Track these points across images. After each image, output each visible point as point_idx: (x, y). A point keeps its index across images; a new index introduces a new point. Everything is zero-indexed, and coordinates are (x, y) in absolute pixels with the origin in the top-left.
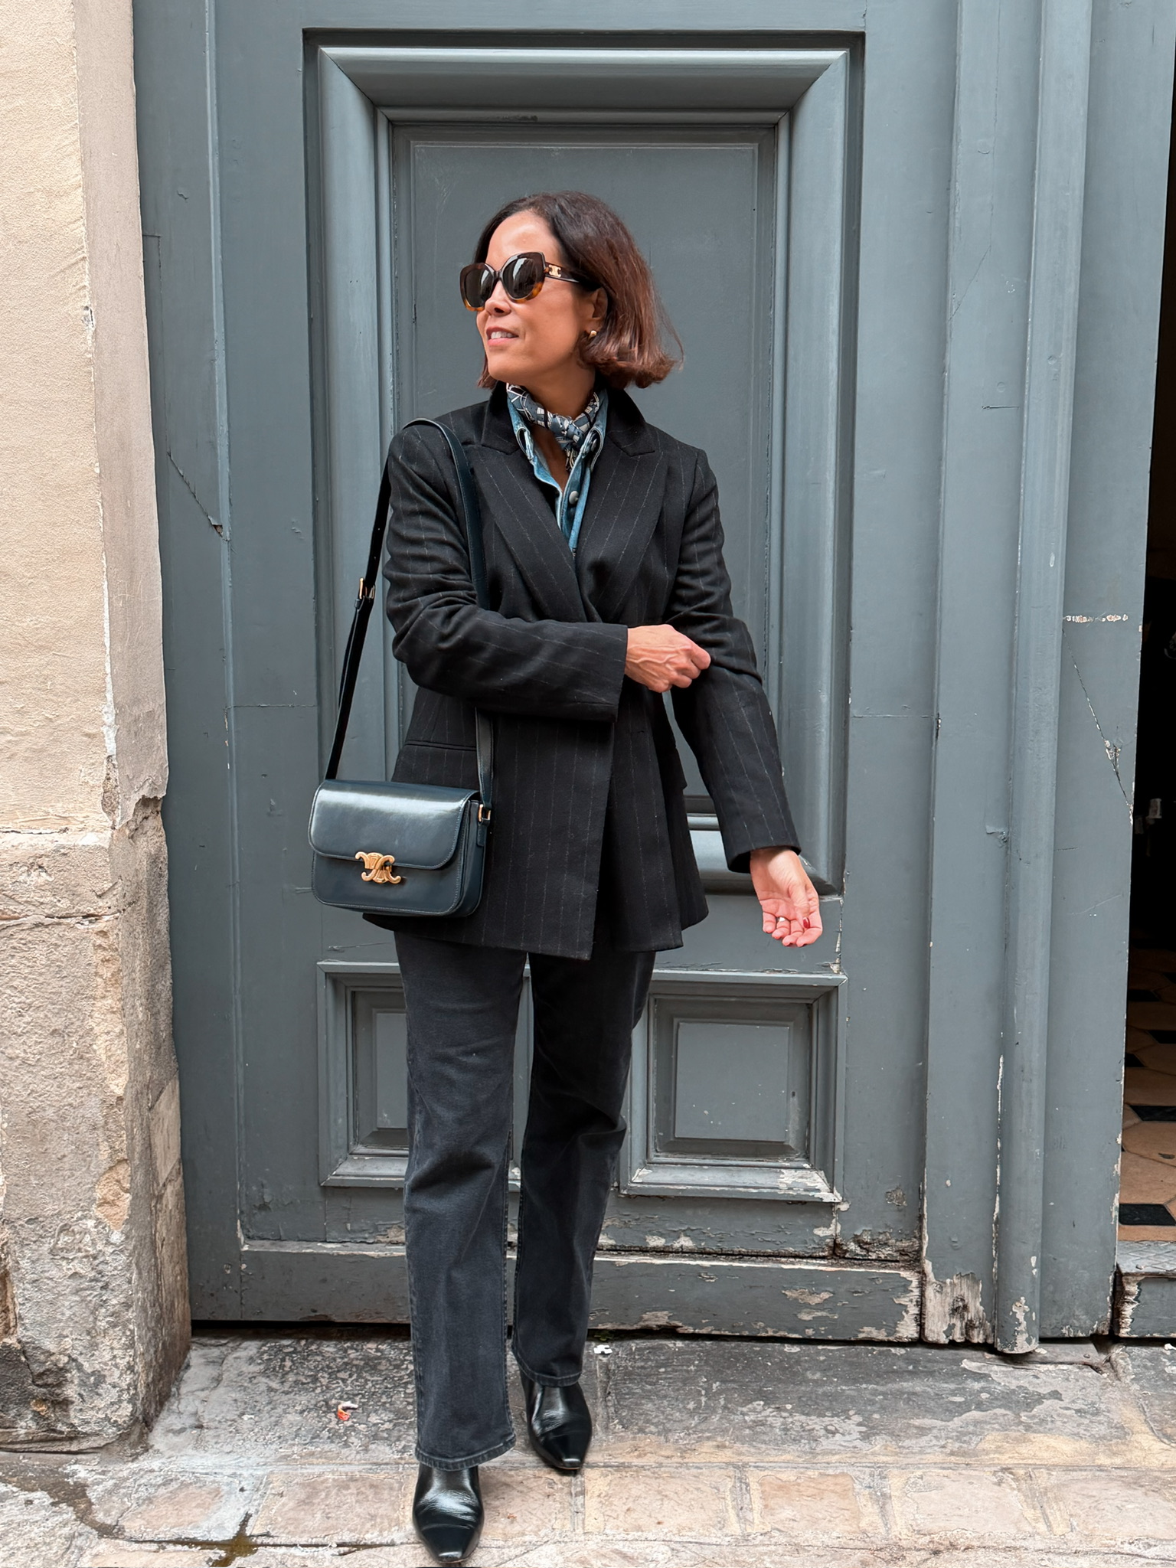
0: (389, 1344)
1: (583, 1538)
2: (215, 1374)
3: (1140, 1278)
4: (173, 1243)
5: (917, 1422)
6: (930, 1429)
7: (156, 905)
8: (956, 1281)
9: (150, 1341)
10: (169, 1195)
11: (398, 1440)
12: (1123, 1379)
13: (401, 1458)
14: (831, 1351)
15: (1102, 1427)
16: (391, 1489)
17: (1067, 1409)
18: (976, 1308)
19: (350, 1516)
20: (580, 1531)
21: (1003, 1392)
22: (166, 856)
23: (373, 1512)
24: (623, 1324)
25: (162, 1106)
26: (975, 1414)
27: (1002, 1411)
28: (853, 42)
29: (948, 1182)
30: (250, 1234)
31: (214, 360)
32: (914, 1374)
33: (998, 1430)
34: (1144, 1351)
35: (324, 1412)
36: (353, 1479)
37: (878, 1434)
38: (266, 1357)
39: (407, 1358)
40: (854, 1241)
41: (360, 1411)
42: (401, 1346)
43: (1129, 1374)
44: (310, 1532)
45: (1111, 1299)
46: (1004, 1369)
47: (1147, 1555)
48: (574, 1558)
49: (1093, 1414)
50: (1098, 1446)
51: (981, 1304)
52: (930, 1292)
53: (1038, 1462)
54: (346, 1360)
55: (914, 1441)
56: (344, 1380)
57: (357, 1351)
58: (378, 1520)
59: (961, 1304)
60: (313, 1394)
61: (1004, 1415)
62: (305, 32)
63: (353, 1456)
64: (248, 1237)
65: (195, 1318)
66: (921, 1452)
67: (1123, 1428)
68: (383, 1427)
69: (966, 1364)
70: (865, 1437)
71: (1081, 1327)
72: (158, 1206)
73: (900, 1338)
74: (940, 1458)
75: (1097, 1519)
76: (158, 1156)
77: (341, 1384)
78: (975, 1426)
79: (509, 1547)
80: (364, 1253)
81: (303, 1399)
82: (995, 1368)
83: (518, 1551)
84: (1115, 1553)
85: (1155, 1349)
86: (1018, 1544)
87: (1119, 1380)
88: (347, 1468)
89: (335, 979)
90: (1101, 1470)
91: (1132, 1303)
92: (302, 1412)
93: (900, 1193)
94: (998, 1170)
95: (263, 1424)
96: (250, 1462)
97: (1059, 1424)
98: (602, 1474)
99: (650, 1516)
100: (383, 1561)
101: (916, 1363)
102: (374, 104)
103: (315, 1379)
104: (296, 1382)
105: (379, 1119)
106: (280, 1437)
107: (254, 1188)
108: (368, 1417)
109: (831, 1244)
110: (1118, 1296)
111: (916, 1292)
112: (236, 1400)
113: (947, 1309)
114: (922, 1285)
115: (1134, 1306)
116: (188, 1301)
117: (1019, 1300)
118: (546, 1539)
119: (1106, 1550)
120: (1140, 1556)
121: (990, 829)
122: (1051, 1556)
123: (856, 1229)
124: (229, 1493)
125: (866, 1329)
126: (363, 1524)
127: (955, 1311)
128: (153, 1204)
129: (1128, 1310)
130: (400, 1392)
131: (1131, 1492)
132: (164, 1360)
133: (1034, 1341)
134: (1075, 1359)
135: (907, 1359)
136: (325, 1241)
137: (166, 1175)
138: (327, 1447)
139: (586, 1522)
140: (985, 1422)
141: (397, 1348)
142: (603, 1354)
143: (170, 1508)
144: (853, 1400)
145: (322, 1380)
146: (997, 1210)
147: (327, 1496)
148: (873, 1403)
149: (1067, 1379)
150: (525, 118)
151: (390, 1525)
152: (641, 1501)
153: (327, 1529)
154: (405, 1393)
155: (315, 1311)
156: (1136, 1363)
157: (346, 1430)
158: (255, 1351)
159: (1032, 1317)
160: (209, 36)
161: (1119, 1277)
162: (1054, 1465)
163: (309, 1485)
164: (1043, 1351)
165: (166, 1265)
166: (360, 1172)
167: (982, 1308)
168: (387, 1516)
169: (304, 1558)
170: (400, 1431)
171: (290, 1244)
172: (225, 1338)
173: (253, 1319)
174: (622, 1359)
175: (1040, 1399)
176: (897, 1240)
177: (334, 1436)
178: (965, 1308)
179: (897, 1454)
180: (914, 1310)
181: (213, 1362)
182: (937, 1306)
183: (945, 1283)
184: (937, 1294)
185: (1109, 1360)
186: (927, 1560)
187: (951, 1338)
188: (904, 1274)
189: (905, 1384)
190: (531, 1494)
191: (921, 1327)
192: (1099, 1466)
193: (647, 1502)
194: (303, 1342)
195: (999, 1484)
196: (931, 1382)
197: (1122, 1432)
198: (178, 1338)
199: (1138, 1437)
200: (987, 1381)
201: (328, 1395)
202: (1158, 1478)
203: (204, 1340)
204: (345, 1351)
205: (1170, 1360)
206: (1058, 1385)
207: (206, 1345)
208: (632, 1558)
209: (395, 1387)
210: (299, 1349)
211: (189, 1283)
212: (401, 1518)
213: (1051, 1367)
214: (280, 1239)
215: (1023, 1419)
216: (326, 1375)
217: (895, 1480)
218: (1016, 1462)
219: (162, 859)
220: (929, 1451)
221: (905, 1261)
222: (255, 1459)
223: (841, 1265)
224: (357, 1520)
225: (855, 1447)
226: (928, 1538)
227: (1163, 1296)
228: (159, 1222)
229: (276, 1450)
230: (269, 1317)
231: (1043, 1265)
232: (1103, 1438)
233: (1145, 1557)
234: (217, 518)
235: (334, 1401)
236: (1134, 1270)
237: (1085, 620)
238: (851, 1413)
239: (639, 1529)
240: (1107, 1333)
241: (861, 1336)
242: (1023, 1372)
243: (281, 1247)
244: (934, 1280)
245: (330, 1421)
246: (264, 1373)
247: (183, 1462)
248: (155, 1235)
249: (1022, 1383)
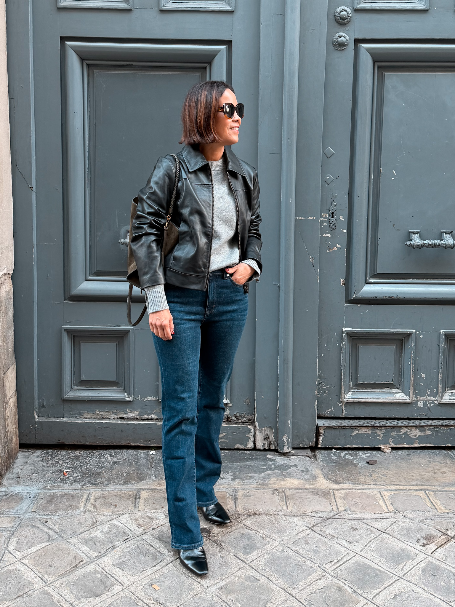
0: (84, 451)
1: (137, 512)
2: (26, 461)
3: (324, 428)
4: (12, 418)
5: (250, 475)
6: (254, 477)
7: (8, 308)
8: (266, 429)
9: (3, 449)
10: (11, 402)
11: (82, 481)
12: (318, 461)
13: (82, 488)
14: (226, 452)
15: (309, 476)
16: (78, 497)
17: (298, 470)
18: (272, 438)
19: (64, 505)
20: (137, 510)
21: (279, 465)
22: (13, 292)
23: (71, 504)
24: (160, 444)
25: (9, 373)
26: (269, 472)
27: (278, 471)
28: (229, 43)
29: (263, 397)
30: (39, 415)
31: (31, 136)
32: (252, 459)
33: (275, 477)
34: (326, 452)
35: (59, 473)
36: (66, 494)
37: (237, 479)
38: (43, 455)
39: (89, 456)
40: (234, 416)
41: (71, 472)
42: (87, 452)
43: (320, 459)
44: (50, 511)
45: (315, 435)
46: (280, 457)
47: (317, 516)
48: (134, 519)
49: (306, 472)
50: (306, 482)
51: (274, 436)
52: (257, 433)
53: (287, 487)
54: (69, 456)
55: (248, 481)
56: (67, 463)
57: (73, 453)
58: (72, 507)
59: (267, 436)
60: (57, 467)
61: (278, 472)
62: (61, 37)
63: (67, 487)
64: (38, 416)
65: (20, 443)
66: (250, 484)
67: (315, 476)
68: (78, 478)
69: (269, 456)
70: (233, 480)
71: (306, 444)
72: (7, 406)
73: (248, 448)
74: (255, 486)
75: (302, 505)
76: (7, 389)
77: (66, 464)
78: (268, 476)
79: (113, 515)
80: (76, 421)
81: (53, 469)
82: (278, 457)
83: (116, 517)
84: (306, 516)
85: (329, 451)
86: (276, 513)
87: (317, 461)
88: (65, 491)
89: (68, 331)
90: (307, 490)
91: (322, 436)
92: (52, 473)
93: (248, 400)
94: (278, 393)
95: (39, 477)
96: (34, 488)
97: (295, 475)
98: (147, 492)
99: (160, 505)
100: (72, 520)
101: (252, 456)
102: (82, 59)
103: (58, 462)
104: (52, 464)
105: (82, 377)
106: (44, 481)
107: (40, 400)
108: (74, 474)
109: (227, 417)
110: (318, 434)
111: (253, 433)
112: (31, 469)
113: (263, 438)
114: (255, 430)
115: (323, 437)
116: (18, 437)
117: (285, 435)
118: (125, 513)
119: (303, 515)
120: (314, 517)
121: (274, 283)
122: (286, 517)
123: (235, 412)
124: (26, 498)
125: (237, 445)
126: (67, 508)
127: (265, 439)
128: (4, 405)
129: (321, 438)
130: (85, 467)
131: (314, 496)
132: (8, 456)
133: (290, 448)
134: (303, 454)
135: (250, 455)
136: (63, 418)
137: (10, 396)
138: (59, 484)
139: (139, 507)
140: (272, 475)
141: (86, 452)
142: (152, 454)
143: (6, 503)
144: (231, 468)
145: (60, 463)
146: (278, 406)
147: (57, 499)
148: (236, 469)
149: (300, 461)
150: (129, 64)
151: (76, 509)
152: (158, 500)
153: (55, 510)
154: (87, 467)
155: (59, 441)
156: (323, 456)
157: (66, 479)
158: (40, 453)
159: (289, 440)
160: (31, 38)
161: (318, 428)
162: (291, 488)
163: (52, 496)
164: (293, 452)
165: (9, 425)
166: (75, 395)
167: (274, 438)
168: (75, 506)
169: (47, 519)
170: (83, 479)
171: (51, 418)
172: (30, 449)
173: (39, 443)
174: (158, 456)
175: (291, 467)
176: (247, 416)
177: (62, 480)
178: (269, 438)
179: (242, 485)
180: (252, 439)
181: (26, 457)
182: (260, 437)
183: (262, 430)
184: (260, 433)
185: (315, 455)
186: (246, 518)
187: (264, 447)
188: (249, 427)
189: (248, 463)
190: (123, 499)
191: (255, 444)
192: (306, 488)
193: (160, 501)
194: (56, 451)
195: (273, 494)
196: (256, 462)
197: (315, 477)
198: (14, 449)
199: (319, 479)
200: (274, 461)
201: (62, 468)
202: (324, 492)
203: (23, 450)
204: (69, 454)
205: (333, 455)
206: (297, 462)
207: (24, 452)
208: (152, 518)
209: (84, 465)
210: (54, 453)
211: (19, 431)
212: (80, 506)
213: (295, 457)
214: (49, 417)
215: (284, 473)
216: (62, 461)
217: (240, 493)
218: (280, 487)
219: (11, 293)
220: (252, 484)
221: (250, 422)
222: (35, 488)
223: (230, 424)
224: (65, 507)
225: (229, 483)
226: (248, 511)
227: (332, 434)
228: (7, 411)
229: (43, 485)
230: (44, 442)
231: (293, 423)
232: (309, 479)
233: (316, 517)
234: (32, 185)
235: (63, 470)
236: (322, 425)
237: (302, 218)
238: (230, 472)
239: (156, 509)
240: (314, 446)
241: (236, 447)
242: (286, 458)
243: (49, 419)
244: (259, 429)
245: (61, 475)
246: (42, 461)
247: (12, 489)
248: (5, 415)
249: (285, 462)
